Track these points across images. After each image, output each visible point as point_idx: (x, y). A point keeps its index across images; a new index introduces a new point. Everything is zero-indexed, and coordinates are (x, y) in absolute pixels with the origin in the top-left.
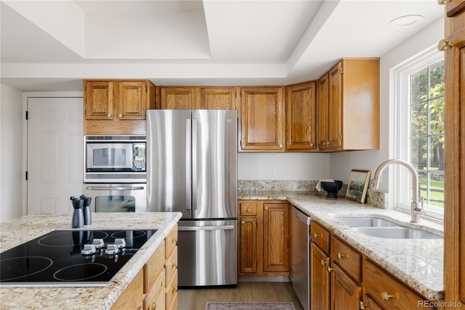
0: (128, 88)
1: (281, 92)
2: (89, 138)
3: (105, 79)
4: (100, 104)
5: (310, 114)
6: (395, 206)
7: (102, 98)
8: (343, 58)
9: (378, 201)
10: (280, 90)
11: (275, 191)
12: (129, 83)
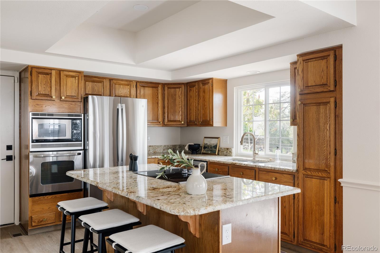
0: (67, 76)
1: (161, 87)
2: (33, 114)
3: (48, 67)
4: (44, 87)
5: (181, 104)
6: (236, 154)
7: (47, 82)
8: (213, 78)
9: (227, 153)
10: (160, 86)
11: (150, 153)
12: (68, 73)
